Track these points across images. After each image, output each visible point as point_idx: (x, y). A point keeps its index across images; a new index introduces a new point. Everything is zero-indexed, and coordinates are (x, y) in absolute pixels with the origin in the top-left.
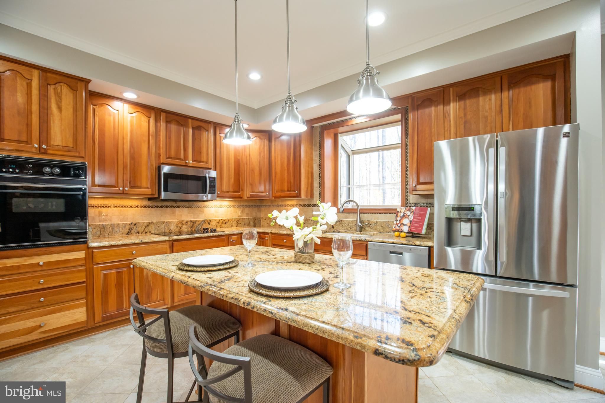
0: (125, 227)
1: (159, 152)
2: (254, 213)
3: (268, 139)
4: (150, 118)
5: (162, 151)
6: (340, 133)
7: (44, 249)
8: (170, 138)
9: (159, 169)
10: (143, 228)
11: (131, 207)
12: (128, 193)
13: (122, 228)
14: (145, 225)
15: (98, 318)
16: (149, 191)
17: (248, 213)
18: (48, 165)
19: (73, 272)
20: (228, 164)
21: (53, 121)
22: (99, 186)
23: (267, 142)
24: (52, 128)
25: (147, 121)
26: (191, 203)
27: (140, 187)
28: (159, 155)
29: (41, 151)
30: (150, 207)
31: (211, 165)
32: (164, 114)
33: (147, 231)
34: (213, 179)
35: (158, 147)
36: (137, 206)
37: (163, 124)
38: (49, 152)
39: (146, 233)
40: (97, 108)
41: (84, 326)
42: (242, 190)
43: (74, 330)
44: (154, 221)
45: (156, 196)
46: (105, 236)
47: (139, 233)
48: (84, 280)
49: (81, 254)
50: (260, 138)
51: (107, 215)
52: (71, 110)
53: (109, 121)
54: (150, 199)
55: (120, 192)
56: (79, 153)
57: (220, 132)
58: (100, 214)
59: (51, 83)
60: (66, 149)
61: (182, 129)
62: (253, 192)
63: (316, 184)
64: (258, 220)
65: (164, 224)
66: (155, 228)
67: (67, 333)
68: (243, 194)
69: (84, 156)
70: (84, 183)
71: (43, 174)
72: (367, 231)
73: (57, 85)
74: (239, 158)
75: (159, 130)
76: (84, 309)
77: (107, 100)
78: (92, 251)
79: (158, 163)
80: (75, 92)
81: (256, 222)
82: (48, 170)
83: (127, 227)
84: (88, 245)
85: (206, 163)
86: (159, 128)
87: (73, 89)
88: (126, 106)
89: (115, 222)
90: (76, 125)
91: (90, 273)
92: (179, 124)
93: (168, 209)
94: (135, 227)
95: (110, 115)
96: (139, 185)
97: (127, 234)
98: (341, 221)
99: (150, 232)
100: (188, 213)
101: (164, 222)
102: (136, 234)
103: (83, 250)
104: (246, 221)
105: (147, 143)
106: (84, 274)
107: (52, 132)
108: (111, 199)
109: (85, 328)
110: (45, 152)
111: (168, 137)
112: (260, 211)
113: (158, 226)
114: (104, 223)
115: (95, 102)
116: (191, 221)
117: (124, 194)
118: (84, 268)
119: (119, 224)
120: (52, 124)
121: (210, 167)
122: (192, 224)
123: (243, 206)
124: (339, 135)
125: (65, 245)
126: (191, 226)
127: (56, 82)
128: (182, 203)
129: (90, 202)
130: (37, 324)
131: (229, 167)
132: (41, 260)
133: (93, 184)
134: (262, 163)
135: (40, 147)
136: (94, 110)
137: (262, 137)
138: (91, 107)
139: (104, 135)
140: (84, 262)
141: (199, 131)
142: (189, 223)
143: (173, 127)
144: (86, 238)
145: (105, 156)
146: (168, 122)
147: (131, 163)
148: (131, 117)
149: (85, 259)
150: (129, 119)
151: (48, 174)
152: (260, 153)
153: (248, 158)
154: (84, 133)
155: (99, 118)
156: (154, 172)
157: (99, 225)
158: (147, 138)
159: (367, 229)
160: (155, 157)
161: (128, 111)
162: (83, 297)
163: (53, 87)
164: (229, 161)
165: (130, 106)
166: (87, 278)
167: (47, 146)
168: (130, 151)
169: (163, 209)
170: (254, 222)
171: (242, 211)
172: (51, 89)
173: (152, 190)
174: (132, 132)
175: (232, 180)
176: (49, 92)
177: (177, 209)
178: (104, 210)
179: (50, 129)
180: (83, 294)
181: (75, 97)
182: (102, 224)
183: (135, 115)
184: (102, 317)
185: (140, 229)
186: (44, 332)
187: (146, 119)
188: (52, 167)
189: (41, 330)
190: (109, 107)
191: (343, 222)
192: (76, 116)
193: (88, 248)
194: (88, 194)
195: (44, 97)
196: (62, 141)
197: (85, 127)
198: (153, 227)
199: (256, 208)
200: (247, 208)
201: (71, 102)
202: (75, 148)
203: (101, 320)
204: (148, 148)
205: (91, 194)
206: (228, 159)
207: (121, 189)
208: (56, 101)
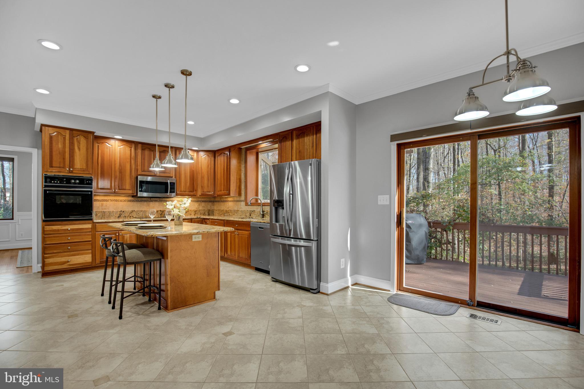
0: (117, 213)
1: (137, 168)
2: (209, 206)
3: (213, 156)
4: (131, 148)
5: (139, 168)
6: (260, 152)
7: (71, 222)
8: (144, 159)
9: (137, 178)
10: (128, 214)
11: (121, 201)
12: (118, 193)
13: (115, 214)
14: (130, 212)
15: (98, 261)
16: (130, 192)
17: (204, 206)
18: (73, 179)
19: (85, 235)
20: (185, 174)
21: (76, 156)
22: (101, 189)
23: (213, 159)
24: (75, 159)
25: (130, 150)
26: (161, 199)
27: (125, 189)
28: (137, 170)
29: (70, 172)
30: (133, 201)
31: (173, 175)
32: (141, 145)
33: (131, 216)
34: (173, 184)
35: (136, 165)
36: (125, 201)
37: (139, 151)
38: (74, 172)
39: (130, 217)
40: (100, 145)
41: (90, 264)
42: (196, 191)
43: (85, 266)
44: (136, 210)
45: (135, 194)
46: (105, 218)
47: (125, 217)
48: (91, 240)
49: (89, 226)
50: (208, 156)
51: (106, 206)
52: (85, 149)
53: (107, 152)
54: (133, 196)
55: (113, 192)
56: (89, 172)
57: (179, 153)
58: (102, 205)
59: (75, 136)
60: (82, 170)
61: (152, 153)
62: (203, 192)
63: (243, 187)
64: (211, 211)
65: (142, 212)
66: (136, 214)
67: (81, 267)
68: (196, 193)
69: (91, 173)
70: (91, 188)
71: (70, 183)
72: (266, 217)
73: (78, 137)
74: (193, 169)
75: (137, 155)
76: (90, 255)
77: (106, 140)
78: (95, 225)
79: (137, 175)
80: (87, 139)
81: (210, 213)
82: (73, 181)
83: (119, 213)
84: (93, 221)
85: (169, 173)
86: (137, 154)
87: (86, 138)
88: (117, 142)
89: (111, 210)
90: (88, 157)
91: (94, 237)
92: (150, 150)
93: (145, 203)
94: (123, 213)
95: (107, 148)
96: (124, 188)
97: (119, 217)
98: (254, 211)
99: (133, 217)
100: (159, 206)
101: (142, 211)
102: (124, 217)
103: (91, 224)
104: (202, 212)
105: (129, 163)
106: (91, 236)
107: (75, 161)
108: (109, 196)
109: (91, 266)
110: (71, 172)
111: (143, 159)
112: (214, 205)
113: (138, 213)
114: (105, 210)
115: (99, 142)
116: (160, 211)
117: (115, 193)
118: (91, 233)
119: (113, 211)
120: (75, 157)
121: (171, 176)
122: (161, 212)
123: (200, 201)
124: (259, 153)
125: (81, 220)
126: (161, 214)
127: (77, 135)
128: (154, 199)
129: (94, 198)
130: (66, 260)
131: (186, 176)
132: (69, 227)
133: (98, 188)
134: (209, 172)
135: (69, 169)
136: (98, 146)
137: (209, 155)
138: (96, 145)
139: (104, 160)
140: (91, 230)
141: (164, 154)
142: (159, 212)
143: (147, 152)
144: (92, 217)
145: (104, 172)
146: (143, 149)
147: (119, 175)
148: (120, 148)
149: (92, 228)
150: (118, 150)
151: (73, 183)
152: (208, 166)
153: (200, 169)
154: (92, 160)
155: (101, 150)
156: (134, 180)
157: (102, 211)
158: (130, 160)
159: (266, 216)
160: (135, 171)
161: (118, 145)
162: (90, 249)
163: (76, 138)
164: (186, 172)
165: (119, 142)
166: (92, 239)
167: (73, 169)
168: (119, 168)
169: (142, 203)
170: (208, 213)
171: (199, 205)
172: (75, 139)
173: (132, 191)
174: (120, 157)
175: (188, 184)
176: (74, 141)
177: (151, 203)
178: (105, 203)
179: (74, 160)
180: (90, 247)
181: (87, 142)
182: (104, 211)
183: (122, 147)
184: (100, 261)
185: (127, 215)
186: (70, 265)
187: (129, 149)
188: (75, 179)
189: (68, 263)
190: (107, 144)
191: (255, 212)
192: (88, 152)
193: (93, 223)
194: (93, 194)
195: (72, 144)
196: (80, 166)
197: (92, 158)
198: (135, 214)
199: (211, 203)
200: (203, 203)
201: (85, 145)
202: (87, 169)
203: (99, 263)
204: (130, 166)
205: (95, 194)
206: (185, 171)
207: (113, 190)
208: (77, 145)
